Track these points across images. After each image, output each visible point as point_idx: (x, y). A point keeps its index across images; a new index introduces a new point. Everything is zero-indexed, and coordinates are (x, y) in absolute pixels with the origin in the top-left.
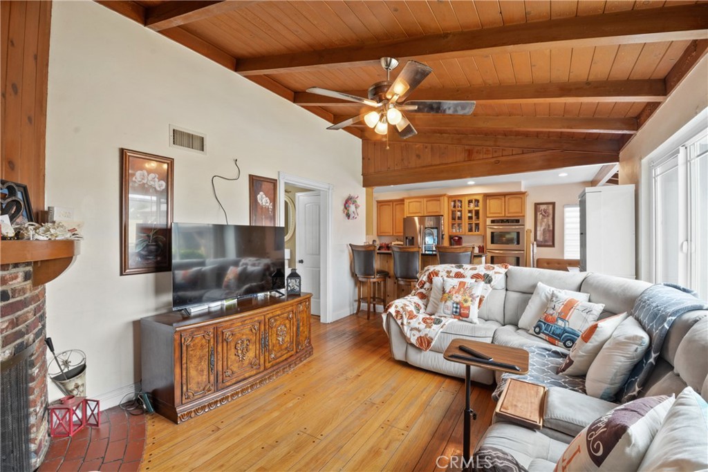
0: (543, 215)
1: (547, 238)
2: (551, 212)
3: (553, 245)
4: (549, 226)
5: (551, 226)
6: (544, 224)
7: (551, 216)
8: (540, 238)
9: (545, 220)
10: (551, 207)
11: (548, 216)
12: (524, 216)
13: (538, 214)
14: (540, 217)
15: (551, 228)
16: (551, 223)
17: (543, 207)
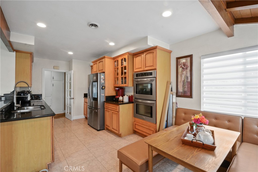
0: (183, 68)
1: (186, 89)
2: (189, 64)
3: (191, 96)
4: (187, 77)
5: (189, 78)
6: (183, 76)
7: (189, 68)
8: (180, 90)
9: (184, 72)
10: (189, 59)
11: (186, 69)
12: (155, 69)
13: (179, 67)
14: (180, 70)
15: (189, 80)
16: (189, 75)
17: (183, 61)
